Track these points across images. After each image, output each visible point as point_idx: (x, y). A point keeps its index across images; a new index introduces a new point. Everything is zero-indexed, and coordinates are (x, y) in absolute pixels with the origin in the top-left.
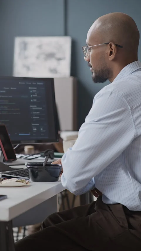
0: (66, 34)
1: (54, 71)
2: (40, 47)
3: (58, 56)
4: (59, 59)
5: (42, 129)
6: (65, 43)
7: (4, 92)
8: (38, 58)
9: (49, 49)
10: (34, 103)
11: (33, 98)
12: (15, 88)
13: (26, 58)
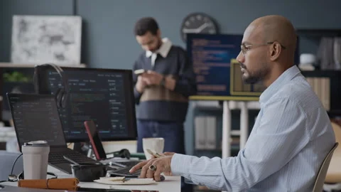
0: (75, 13)
1: (60, 57)
2: (44, 27)
3: (66, 39)
4: (67, 43)
5: (121, 126)
6: (75, 24)
7: (84, 85)
8: (41, 41)
9: (54, 31)
10: (113, 98)
11: (112, 92)
12: (94, 81)
13: (27, 40)
